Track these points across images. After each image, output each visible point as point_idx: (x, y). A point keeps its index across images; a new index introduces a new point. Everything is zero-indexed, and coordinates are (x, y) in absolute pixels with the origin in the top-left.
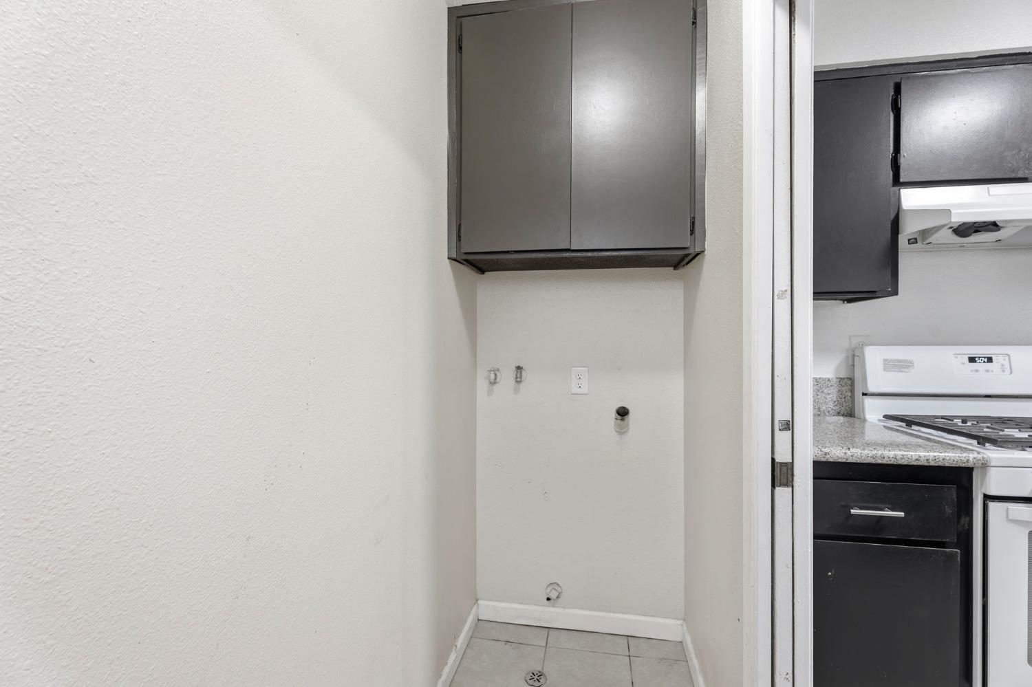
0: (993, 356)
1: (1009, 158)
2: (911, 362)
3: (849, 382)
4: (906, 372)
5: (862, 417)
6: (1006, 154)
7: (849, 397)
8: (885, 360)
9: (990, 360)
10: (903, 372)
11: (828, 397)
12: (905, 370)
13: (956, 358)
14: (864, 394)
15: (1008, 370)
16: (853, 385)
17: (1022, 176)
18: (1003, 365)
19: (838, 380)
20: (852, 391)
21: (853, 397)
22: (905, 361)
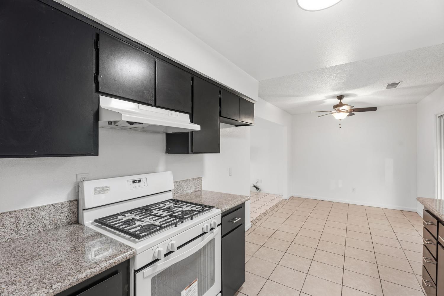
0: (141, 179)
1: (146, 94)
2: (108, 187)
3: (76, 203)
4: (106, 193)
5: (82, 224)
6: (145, 91)
7: (75, 212)
8: (95, 188)
9: (140, 181)
10: (104, 193)
11: (61, 215)
12: (105, 192)
13: (128, 182)
14: (84, 210)
15: (146, 185)
16: (78, 204)
17: (150, 103)
18: (144, 183)
19: (69, 203)
20: (78, 208)
21: (78, 211)
22: (106, 187)
